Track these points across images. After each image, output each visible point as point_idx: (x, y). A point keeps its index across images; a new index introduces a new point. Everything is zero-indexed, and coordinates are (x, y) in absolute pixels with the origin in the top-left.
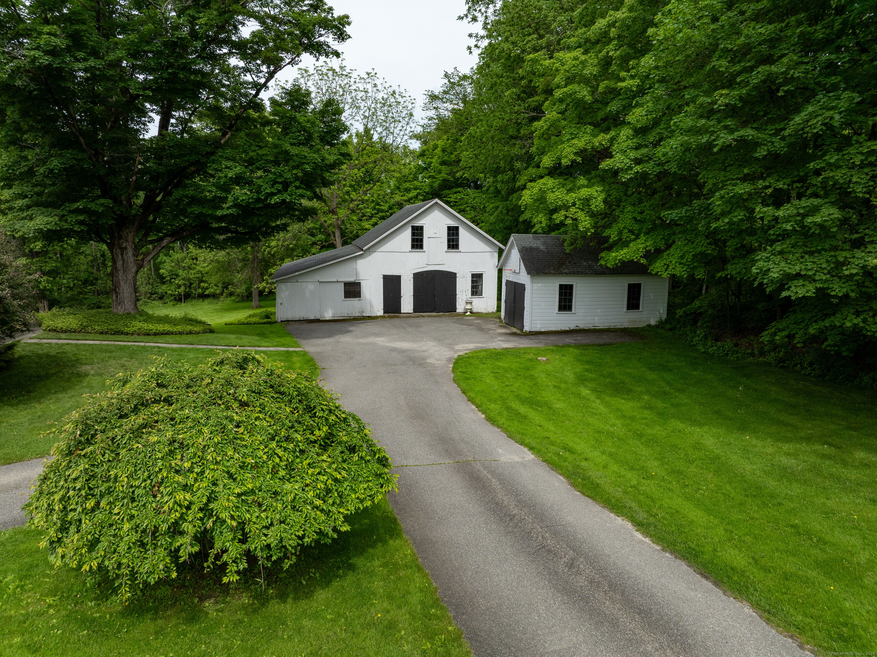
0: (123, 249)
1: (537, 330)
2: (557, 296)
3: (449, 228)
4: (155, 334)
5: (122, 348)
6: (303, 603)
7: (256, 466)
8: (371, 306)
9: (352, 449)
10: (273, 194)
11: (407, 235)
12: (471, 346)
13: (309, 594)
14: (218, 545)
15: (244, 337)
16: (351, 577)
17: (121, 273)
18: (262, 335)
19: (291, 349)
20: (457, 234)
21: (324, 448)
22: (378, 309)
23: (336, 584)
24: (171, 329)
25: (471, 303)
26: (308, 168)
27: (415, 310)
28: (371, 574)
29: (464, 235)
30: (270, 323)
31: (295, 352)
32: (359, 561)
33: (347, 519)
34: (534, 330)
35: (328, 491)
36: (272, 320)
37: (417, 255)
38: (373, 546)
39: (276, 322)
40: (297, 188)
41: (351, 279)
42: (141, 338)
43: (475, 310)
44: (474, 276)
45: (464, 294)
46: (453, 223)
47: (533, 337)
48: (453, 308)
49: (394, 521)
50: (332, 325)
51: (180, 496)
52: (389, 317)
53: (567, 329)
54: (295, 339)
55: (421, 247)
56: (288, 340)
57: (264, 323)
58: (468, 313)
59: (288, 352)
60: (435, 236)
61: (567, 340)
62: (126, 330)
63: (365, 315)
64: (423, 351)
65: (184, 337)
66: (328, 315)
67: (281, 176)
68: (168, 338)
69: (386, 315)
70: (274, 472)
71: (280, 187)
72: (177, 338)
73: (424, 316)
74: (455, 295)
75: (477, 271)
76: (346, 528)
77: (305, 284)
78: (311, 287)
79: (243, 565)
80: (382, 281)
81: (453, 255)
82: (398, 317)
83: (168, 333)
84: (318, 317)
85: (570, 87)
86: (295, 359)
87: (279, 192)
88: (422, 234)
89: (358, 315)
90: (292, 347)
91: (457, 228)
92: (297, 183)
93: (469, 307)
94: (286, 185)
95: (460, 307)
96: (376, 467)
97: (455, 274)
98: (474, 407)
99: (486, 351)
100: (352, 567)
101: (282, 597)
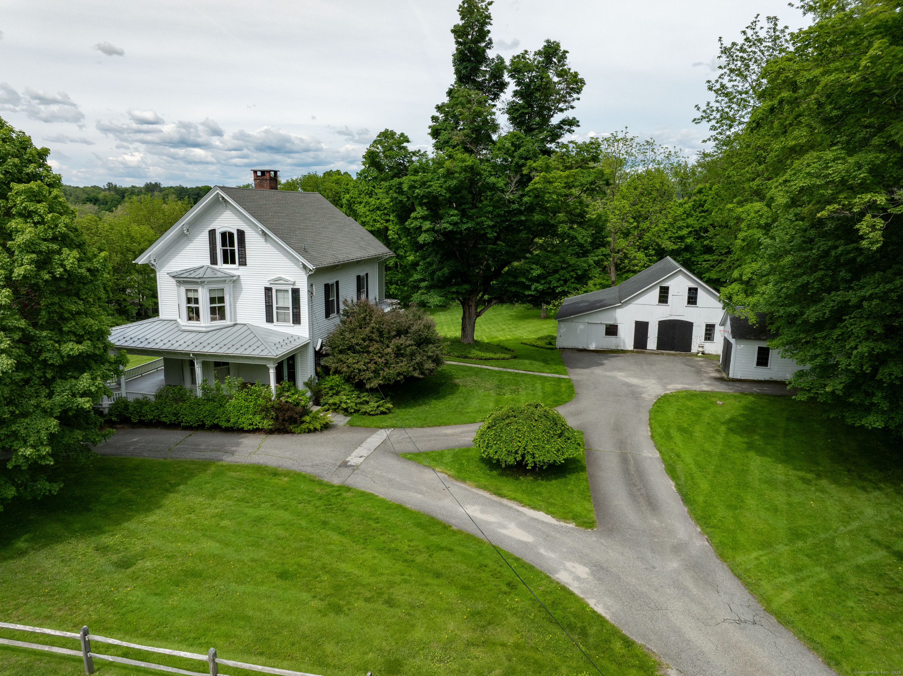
0: (470, 306)
1: (739, 377)
2: (756, 355)
3: (690, 289)
4: (485, 359)
5: (471, 369)
6: (549, 482)
7: (538, 439)
8: (624, 342)
9: (569, 439)
10: (558, 287)
11: (656, 292)
12: (679, 387)
13: (550, 480)
14: (526, 459)
15: (534, 362)
16: (564, 479)
17: (467, 320)
18: (545, 361)
19: (562, 376)
20: (696, 293)
21: (560, 437)
22: (629, 345)
23: (559, 480)
24: (493, 356)
25: (703, 347)
26: (579, 272)
27: (658, 348)
28: (571, 479)
29: (701, 294)
30: (552, 349)
31: (564, 379)
32: (568, 476)
33: (564, 460)
34: (735, 377)
35: (559, 450)
36: (553, 347)
37: (663, 308)
38: (574, 473)
39: (556, 349)
40: (572, 283)
41: (612, 323)
42: (478, 361)
43: (706, 352)
44: (707, 326)
45: (699, 339)
46: (693, 285)
47: (731, 383)
48: (690, 350)
49: (585, 468)
50: (594, 354)
51: (518, 443)
52: (638, 352)
53: (763, 379)
54: (565, 368)
55: (666, 302)
56: (560, 368)
57: (548, 349)
58: (700, 354)
59: (559, 378)
60: (678, 294)
61: (755, 389)
62: (470, 355)
63: (619, 348)
64: (644, 387)
65: (501, 362)
66: (592, 347)
67: (563, 276)
68: (492, 362)
69: (635, 350)
70: (543, 441)
71: (562, 282)
72: (497, 362)
73: (663, 354)
74: (691, 339)
75: (711, 322)
76: (563, 462)
77: (578, 324)
78: (582, 327)
79: (533, 465)
80: (634, 325)
81: (692, 309)
82: (643, 353)
83: (492, 359)
84: (585, 347)
85: (750, 231)
86: (563, 384)
87: (561, 285)
88: (667, 293)
89: (614, 348)
90: (563, 374)
91: (696, 289)
92: (573, 280)
93: (701, 349)
94: (566, 281)
95: (694, 349)
96: (576, 445)
97: (692, 323)
98: (649, 429)
99: (687, 391)
100: (566, 477)
101: (542, 480)
